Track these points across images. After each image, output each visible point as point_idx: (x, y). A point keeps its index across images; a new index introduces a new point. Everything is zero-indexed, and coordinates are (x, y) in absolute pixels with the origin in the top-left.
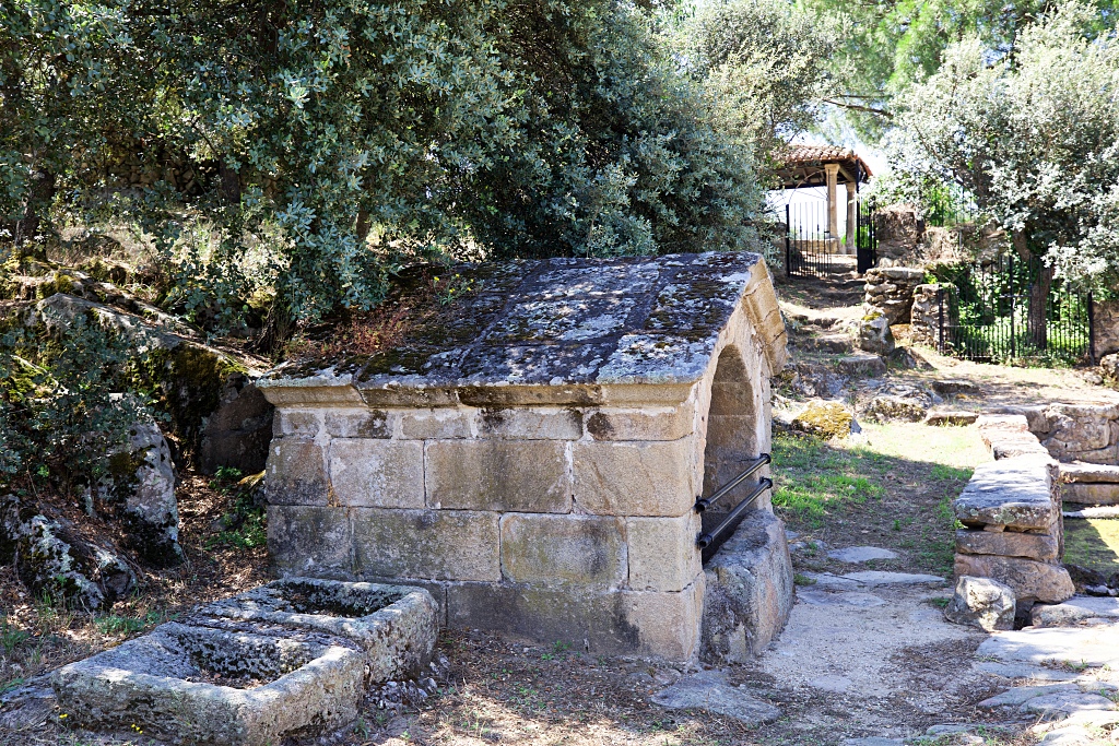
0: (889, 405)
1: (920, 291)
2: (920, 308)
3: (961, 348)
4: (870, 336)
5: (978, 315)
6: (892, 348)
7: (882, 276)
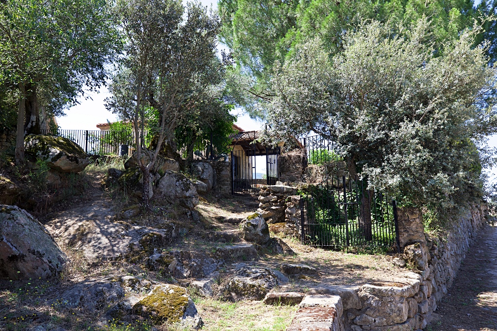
0: (241, 285)
1: (290, 200)
2: (289, 211)
3: (315, 239)
4: (250, 231)
5: (331, 217)
6: (267, 239)
7: (268, 191)
